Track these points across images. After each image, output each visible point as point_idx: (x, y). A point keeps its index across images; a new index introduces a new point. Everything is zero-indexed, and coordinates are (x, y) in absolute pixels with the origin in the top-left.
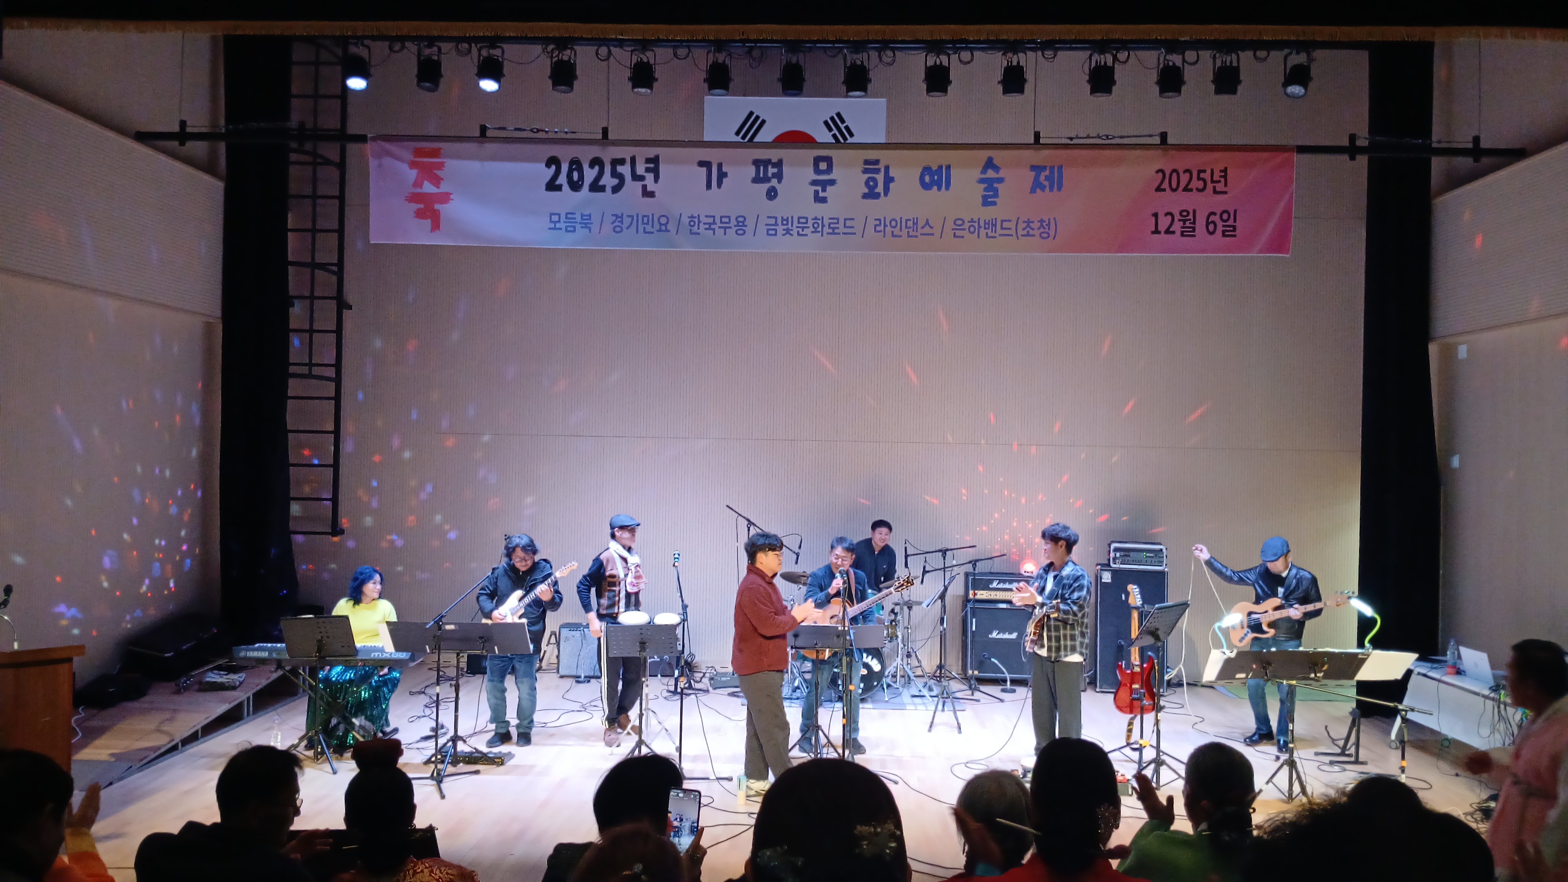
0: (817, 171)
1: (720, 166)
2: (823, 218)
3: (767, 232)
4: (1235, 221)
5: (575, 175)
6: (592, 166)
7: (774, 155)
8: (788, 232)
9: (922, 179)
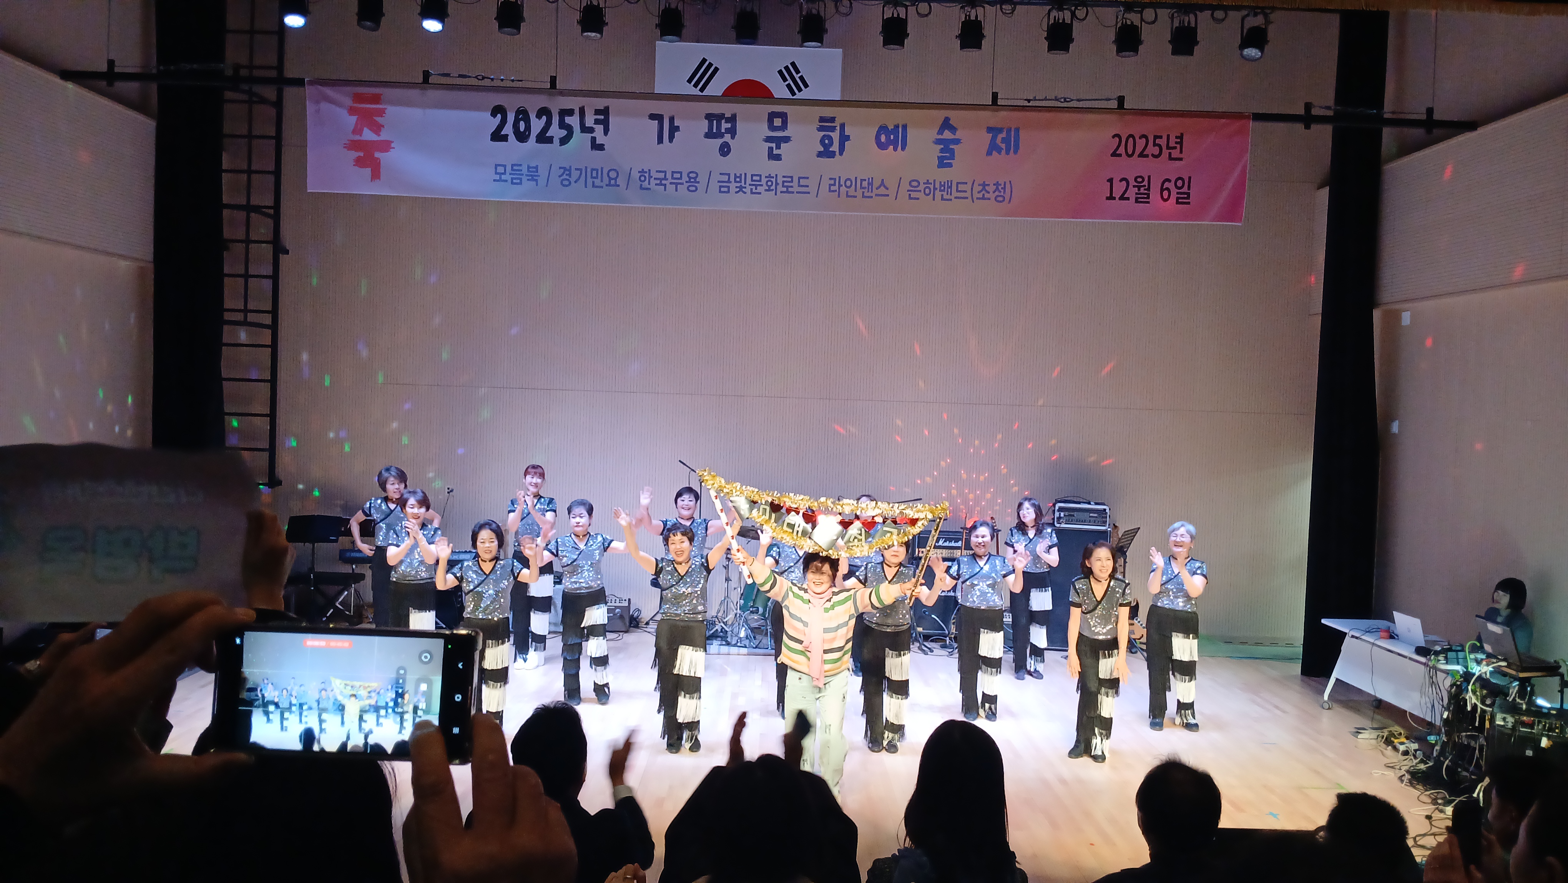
0: (772, 127)
1: (672, 119)
2: (776, 175)
3: (720, 190)
4: (1189, 188)
5: (522, 126)
6: (539, 116)
7: (727, 109)
8: (741, 189)
9: (878, 138)
